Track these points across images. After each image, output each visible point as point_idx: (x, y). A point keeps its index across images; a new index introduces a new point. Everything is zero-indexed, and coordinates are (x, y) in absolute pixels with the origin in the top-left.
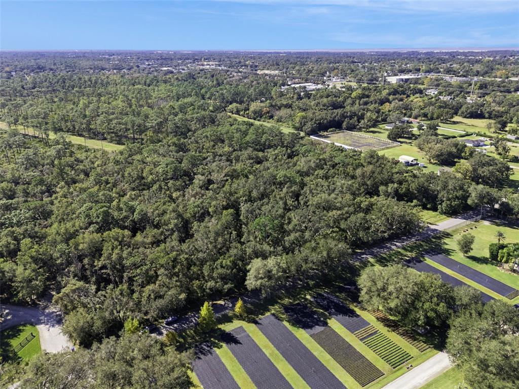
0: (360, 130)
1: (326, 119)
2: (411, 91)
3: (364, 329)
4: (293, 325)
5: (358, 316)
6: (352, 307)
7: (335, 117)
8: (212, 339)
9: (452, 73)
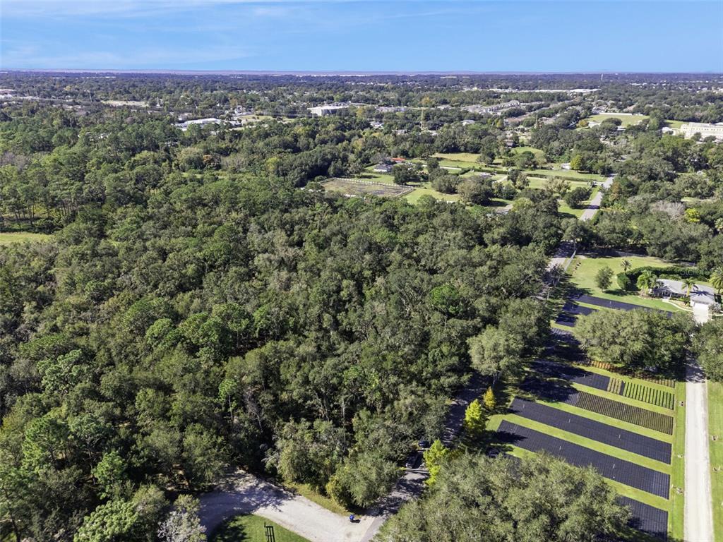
0: (350, 176)
1: (307, 164)
2: (358, 124)
3: (610, 384)
4: (549, 401)
5: (590, 373)
6: (575, 365)
7: (316, 161)
8: (492, 444)
9: (371, 102)
